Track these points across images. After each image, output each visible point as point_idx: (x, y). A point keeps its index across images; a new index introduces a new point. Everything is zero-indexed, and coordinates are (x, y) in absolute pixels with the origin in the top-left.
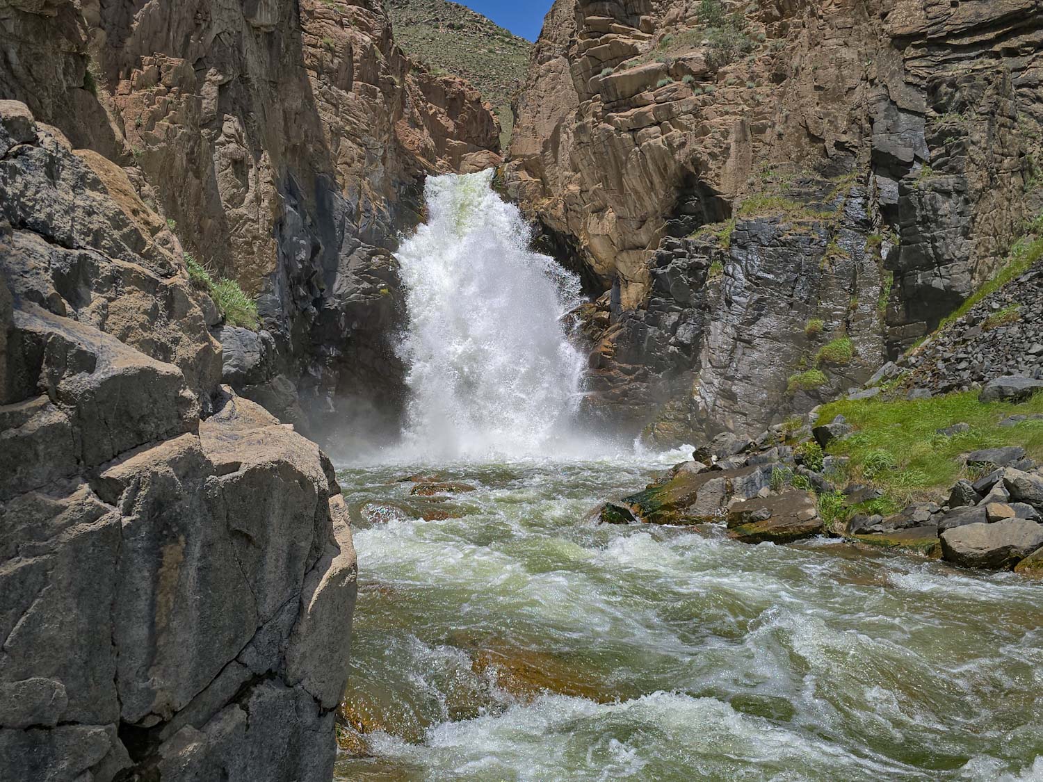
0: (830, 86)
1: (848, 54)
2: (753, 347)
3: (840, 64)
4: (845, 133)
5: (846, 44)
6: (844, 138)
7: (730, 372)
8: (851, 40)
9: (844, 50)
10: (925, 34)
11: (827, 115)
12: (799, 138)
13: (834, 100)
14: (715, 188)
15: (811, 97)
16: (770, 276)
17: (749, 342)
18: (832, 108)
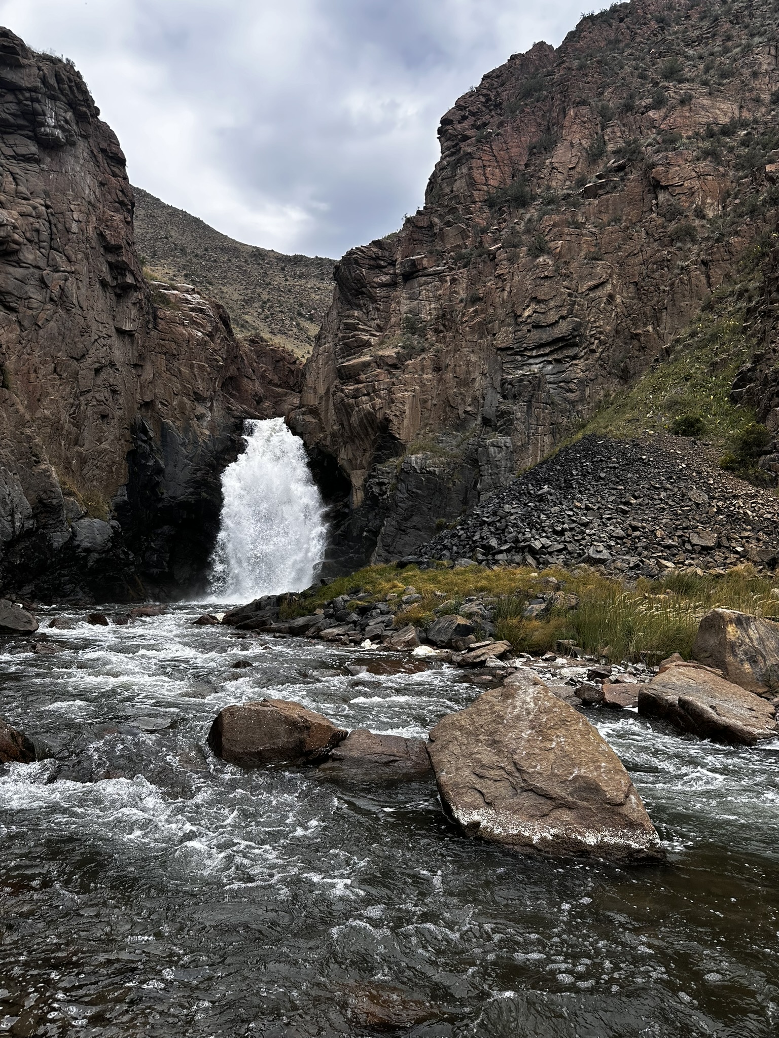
0: (462, 377)
1: (473, 358)
2: (407, 534)
3: (468, 363)
4: (469, 405)
5: (473, 352)
6: (469, 409)
7: (391, 549)
8: (476, 349)
9: (472, 355)
10: (513, 348)
11: (461, 394)
12: (445, 407)
13: (464, 386)
14: (397, 436)
15: (453, 383)
16: (419, 491)
17: (404, 531)
18: (463, 390)
